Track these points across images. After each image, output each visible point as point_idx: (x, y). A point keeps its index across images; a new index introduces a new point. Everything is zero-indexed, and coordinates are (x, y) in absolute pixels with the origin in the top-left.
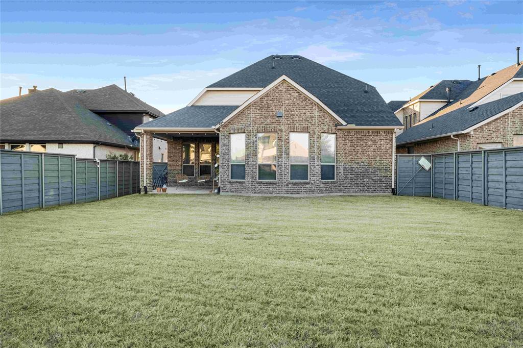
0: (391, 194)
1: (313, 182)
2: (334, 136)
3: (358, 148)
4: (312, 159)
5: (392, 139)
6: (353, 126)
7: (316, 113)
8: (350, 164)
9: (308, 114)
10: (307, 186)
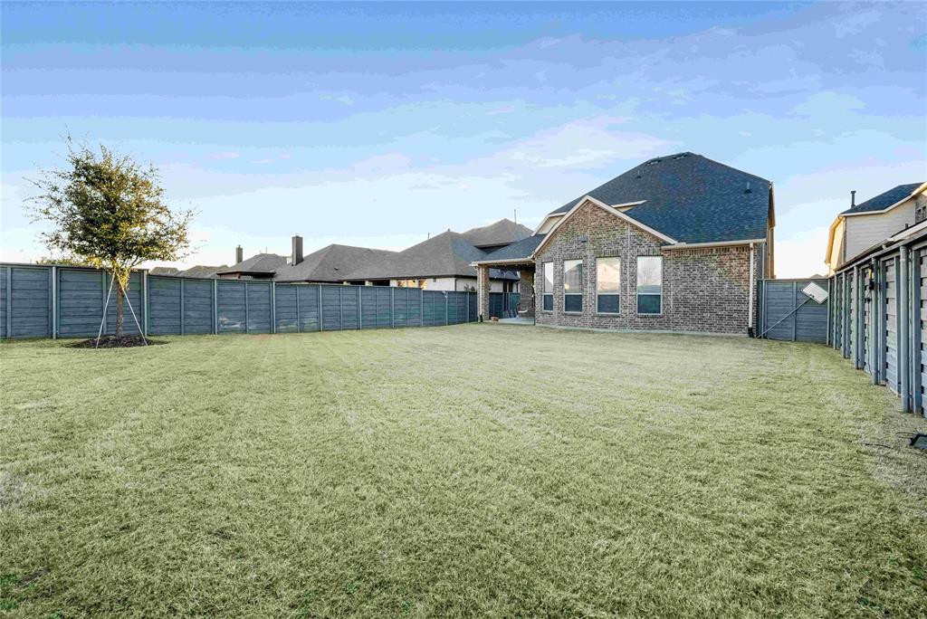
0: (747, 335)
1: (624, 315)
2: (659, 259)
3: (695, 272)
4: (624, 288)
5: (749, 258)
6: (684, 245)
7: (629, 233)
8: (683, 293)
9: (618, 235)
10: (617, 319)
